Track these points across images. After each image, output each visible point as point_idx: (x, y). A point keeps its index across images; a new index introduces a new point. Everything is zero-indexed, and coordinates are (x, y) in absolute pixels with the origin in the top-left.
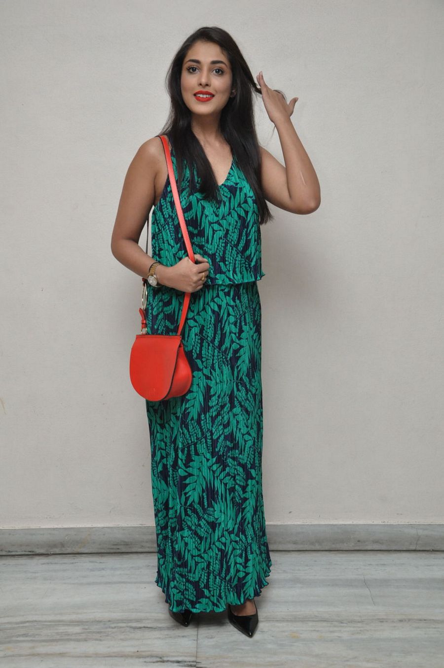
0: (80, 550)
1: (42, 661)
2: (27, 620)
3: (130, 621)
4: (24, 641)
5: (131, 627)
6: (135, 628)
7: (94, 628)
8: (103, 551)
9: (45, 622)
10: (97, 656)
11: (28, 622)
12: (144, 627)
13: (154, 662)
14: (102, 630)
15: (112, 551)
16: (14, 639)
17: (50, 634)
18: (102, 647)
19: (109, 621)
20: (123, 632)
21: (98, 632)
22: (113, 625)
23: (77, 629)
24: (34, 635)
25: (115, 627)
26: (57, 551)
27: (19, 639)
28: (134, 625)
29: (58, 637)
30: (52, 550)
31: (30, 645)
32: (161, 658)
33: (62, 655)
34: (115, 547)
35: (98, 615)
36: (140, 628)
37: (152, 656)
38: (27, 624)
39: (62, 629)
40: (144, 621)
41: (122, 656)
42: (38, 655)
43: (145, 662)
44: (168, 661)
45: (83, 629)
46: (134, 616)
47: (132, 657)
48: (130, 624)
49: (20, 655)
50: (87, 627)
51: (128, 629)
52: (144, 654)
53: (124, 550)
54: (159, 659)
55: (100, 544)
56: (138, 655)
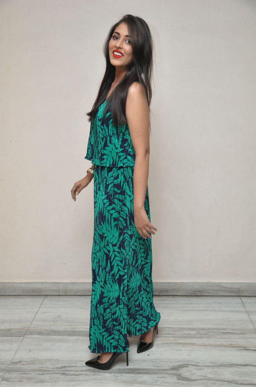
0: (176, 294)
1: (184, 346)
2: (166, 327)
3: (219, 329)
4: (170, 337)
5: (222, 332)
6: (224, 333)
7: (202, 332)
8: (188, 295)
9: (175, 328)
10: (211, 345)
11: (166, 328)
12: (228, 333)
13: (243, 350)
14: (207, 333)
15: (193, 295)
16: (164, 335)
17: (181, 334)
18: (212, 341)
19: (209, 329)
20: (219, 335)
21: (206, 334)
22: (212, 331)
23: (194, 332)
24: (174, 334)
25: (213, 332)
26: (164, 294)
27: (166, 335)
28: (223, 331)
29: (186, 336)
30: (161, 294)
31: (174, 339)
32: (245, 348)
33: (192, 344)
34: (194, 293)
35: (201, 326)
36: (227, 333)
37: (240, 347)
38: (167, 329)
39: (186, 332)
40: (227, 330)
41: (224, 346)
42: (180, 343)
43: (238, 349)
44: (249, 350)
45: (197, 332)
46: (220, 327)
47: (230, 347)
48: (220, 331)
49: (171, 343)
50: (198, 331)
51: (220, 333)
52: (234, 345)
53: (199, 295)
54: (244, 349)
55: (187, 291)
56: (232, 346)
